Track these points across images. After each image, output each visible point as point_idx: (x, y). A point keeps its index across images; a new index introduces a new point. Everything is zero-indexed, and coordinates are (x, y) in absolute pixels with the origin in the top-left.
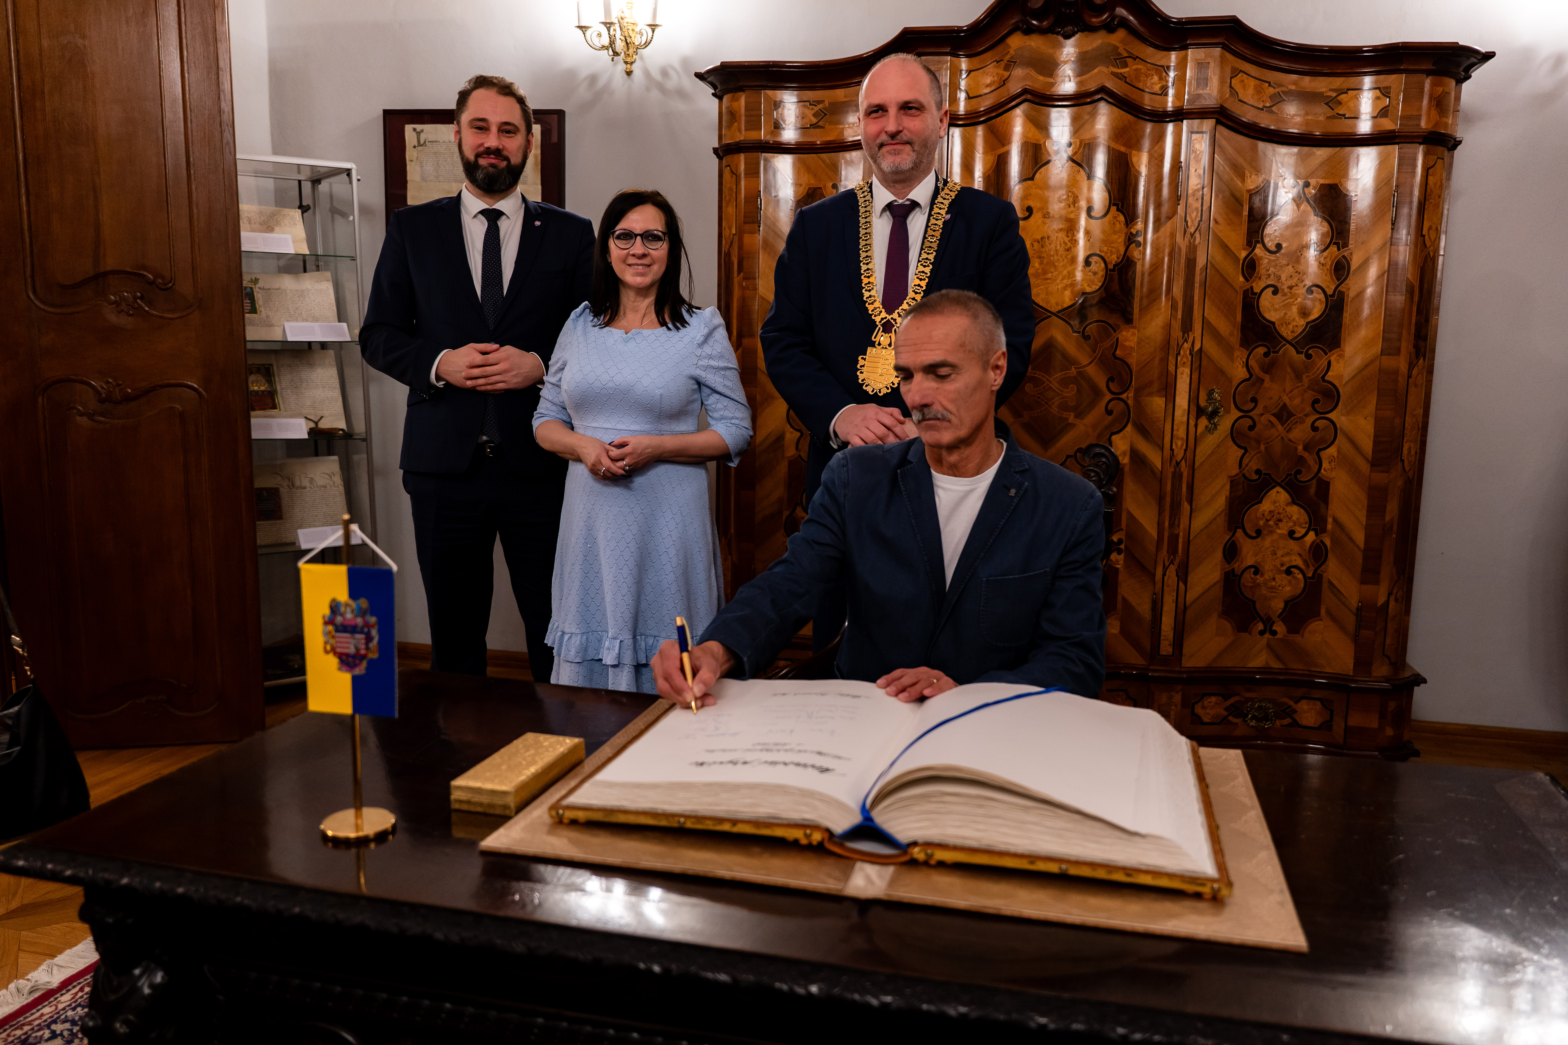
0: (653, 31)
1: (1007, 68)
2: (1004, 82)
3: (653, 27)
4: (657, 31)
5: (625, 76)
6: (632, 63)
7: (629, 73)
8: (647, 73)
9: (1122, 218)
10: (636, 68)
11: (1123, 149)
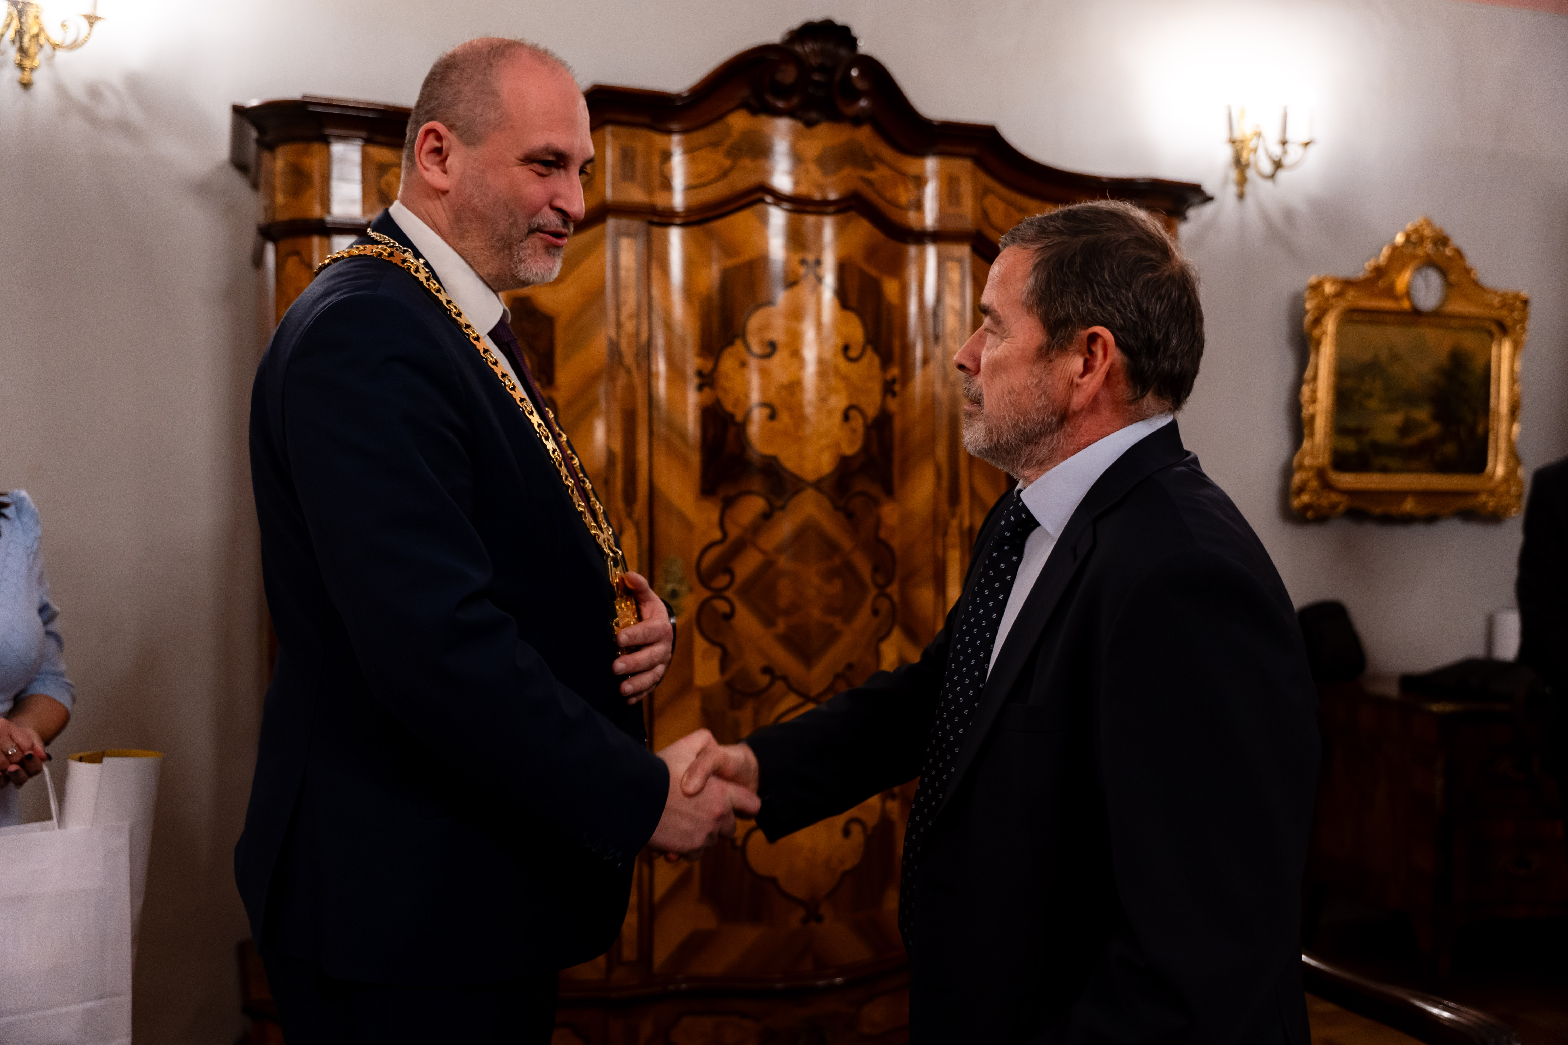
0: (91, 25)
1: (728, 154)
2: (725, 174)
3: (92, 20)
4: (98, 25)
5: (19, 89)
6: (32, 69)
7: (26, 85)
8: (61, 90)
9: (876, 361)
10: (41, 79)
11: (874, 272)
